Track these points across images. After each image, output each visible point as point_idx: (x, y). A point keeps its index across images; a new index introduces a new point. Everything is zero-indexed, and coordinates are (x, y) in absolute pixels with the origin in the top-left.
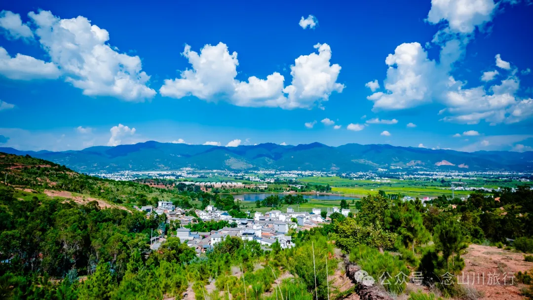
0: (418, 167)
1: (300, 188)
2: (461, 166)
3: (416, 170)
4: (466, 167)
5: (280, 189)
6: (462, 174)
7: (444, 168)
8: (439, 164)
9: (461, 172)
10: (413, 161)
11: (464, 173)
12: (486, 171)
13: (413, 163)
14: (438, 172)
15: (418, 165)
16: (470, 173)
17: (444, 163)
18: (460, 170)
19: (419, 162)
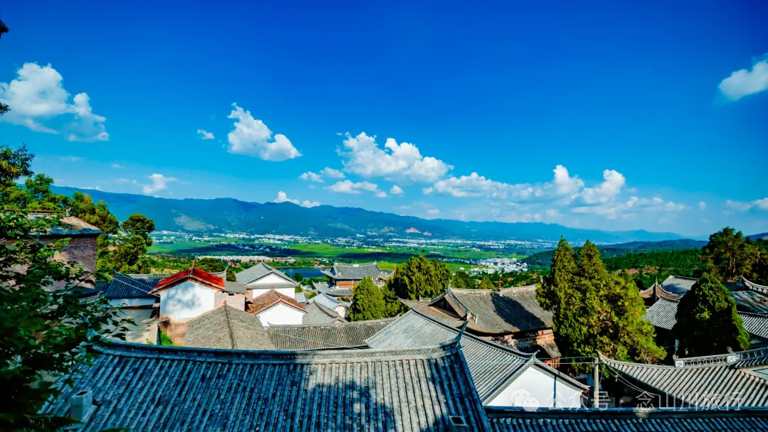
0: (392, 234)
2: (426, 234)
3: (390, 237)
4: (430, 234)
7: (413, 236)
8: (408, 231)
9: (427, 240)
10: (387, 228)
12: (444, 239)
13: (386, 229)
14: (409, 239)
15: (391, 232)
16: (433, 241)
17: (412, 230)
18: (427, 237)
19: (392, 229)
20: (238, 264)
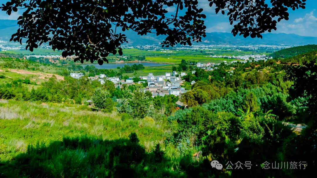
1: (126, 58)
4: (208, 42)
5: (112, 59)
6: (207, 46)
9: (206, 45)
11: (208, 46)
14: (194, 45)
16: (211, 46)
20: (57, 61)
